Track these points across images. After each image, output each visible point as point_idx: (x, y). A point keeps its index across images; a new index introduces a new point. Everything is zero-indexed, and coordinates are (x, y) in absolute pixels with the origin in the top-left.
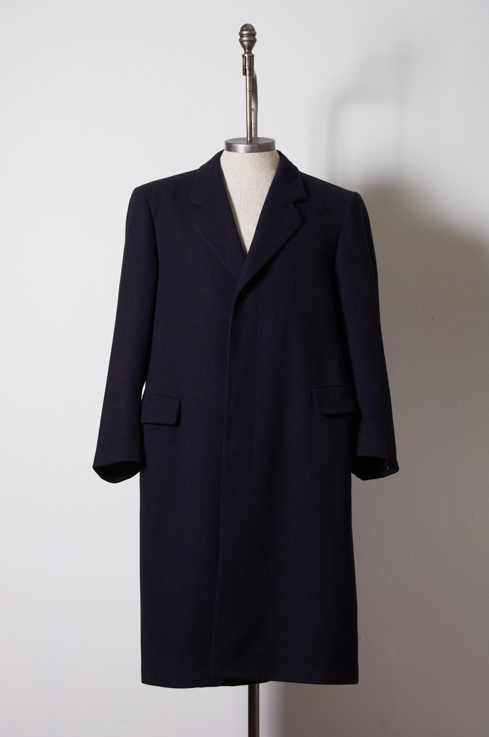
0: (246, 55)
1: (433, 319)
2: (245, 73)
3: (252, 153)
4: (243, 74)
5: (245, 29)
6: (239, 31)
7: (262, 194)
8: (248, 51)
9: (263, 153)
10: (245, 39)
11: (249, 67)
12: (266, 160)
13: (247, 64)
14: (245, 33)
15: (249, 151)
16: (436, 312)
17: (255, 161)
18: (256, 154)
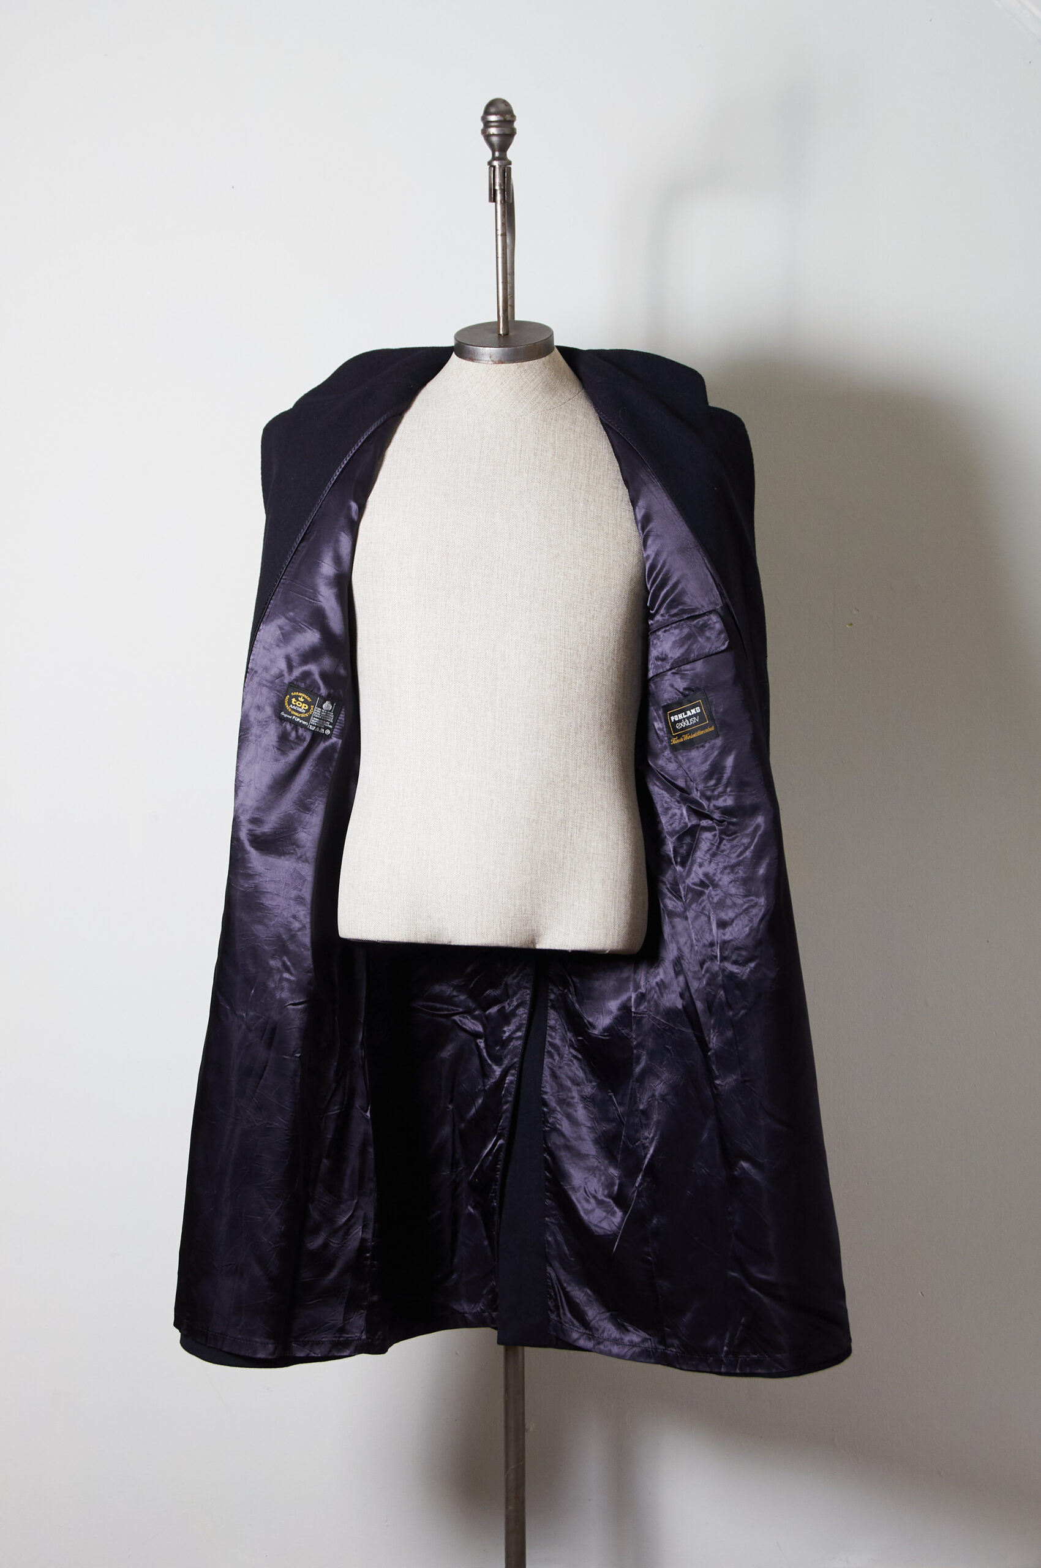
0: (496, 163)
1: (851, 624)
2: (493, 199)
3: (503, 365)
4: (490, 201)
5: (493, 110)
6: (481, 113)
7: (523, 448)
8: (500, 154)
9: (527, 362)
10: (493, 131)
11: (502, 187)
12: (534, 376)
13: (498, 180)
14: (493, 118)
15: (499, 361)
16: (858, 610)
17: (510, 379)
18: (513, 366)
